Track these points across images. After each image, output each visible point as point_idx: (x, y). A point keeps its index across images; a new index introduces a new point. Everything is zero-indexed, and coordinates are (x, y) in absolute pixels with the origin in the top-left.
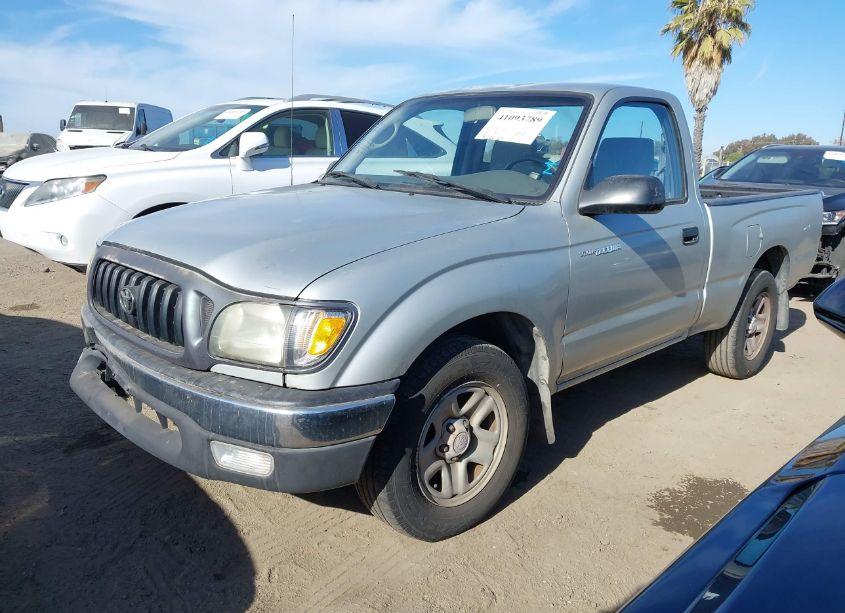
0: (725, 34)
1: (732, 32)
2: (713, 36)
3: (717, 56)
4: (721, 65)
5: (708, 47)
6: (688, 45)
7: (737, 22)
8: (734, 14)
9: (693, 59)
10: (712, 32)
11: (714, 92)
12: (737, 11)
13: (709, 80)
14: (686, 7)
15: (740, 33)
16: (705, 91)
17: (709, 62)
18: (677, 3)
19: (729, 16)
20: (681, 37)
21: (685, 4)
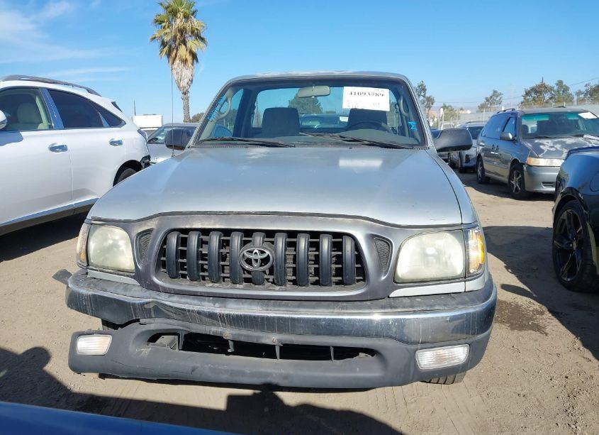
0: (192, 43)
1: (196, 42)
2: (185, 44)
3: (189, 58)
4: (193, 64)
5: (183, 51)
6: (169, 49)
7: (199, 37)
8: (196, 31)
9: (174, 59)
10: (184, 43)
11: (192, 81)
12: (197, 29)
13: (187, 73)
14: (163, 24)
15: (202, 44)
16: (186, 80)
17: (185, 61)
18: (157, 21)
19: (193, 32)
20: (164, 44)
21: (163, 22)
